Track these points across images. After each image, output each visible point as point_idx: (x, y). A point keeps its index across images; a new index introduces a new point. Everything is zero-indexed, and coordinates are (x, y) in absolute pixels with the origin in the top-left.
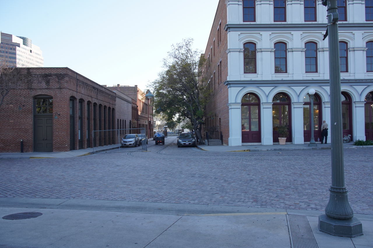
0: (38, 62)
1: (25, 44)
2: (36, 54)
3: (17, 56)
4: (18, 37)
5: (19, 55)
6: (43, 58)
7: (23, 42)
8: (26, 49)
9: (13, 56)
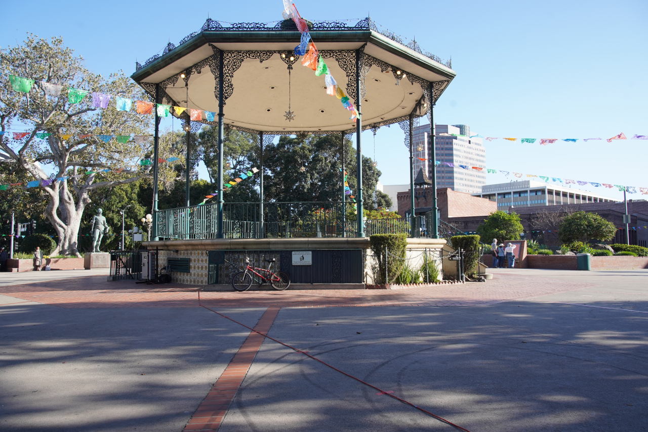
0: (478, 155)
1: (462, 133)
2: (476, 144)
3: (455, 152)
4: (454, 126)
5: (457, 150)
6: (483, 148)
7: (460, 131)
8: (463, 140)
9: (450, 152)
